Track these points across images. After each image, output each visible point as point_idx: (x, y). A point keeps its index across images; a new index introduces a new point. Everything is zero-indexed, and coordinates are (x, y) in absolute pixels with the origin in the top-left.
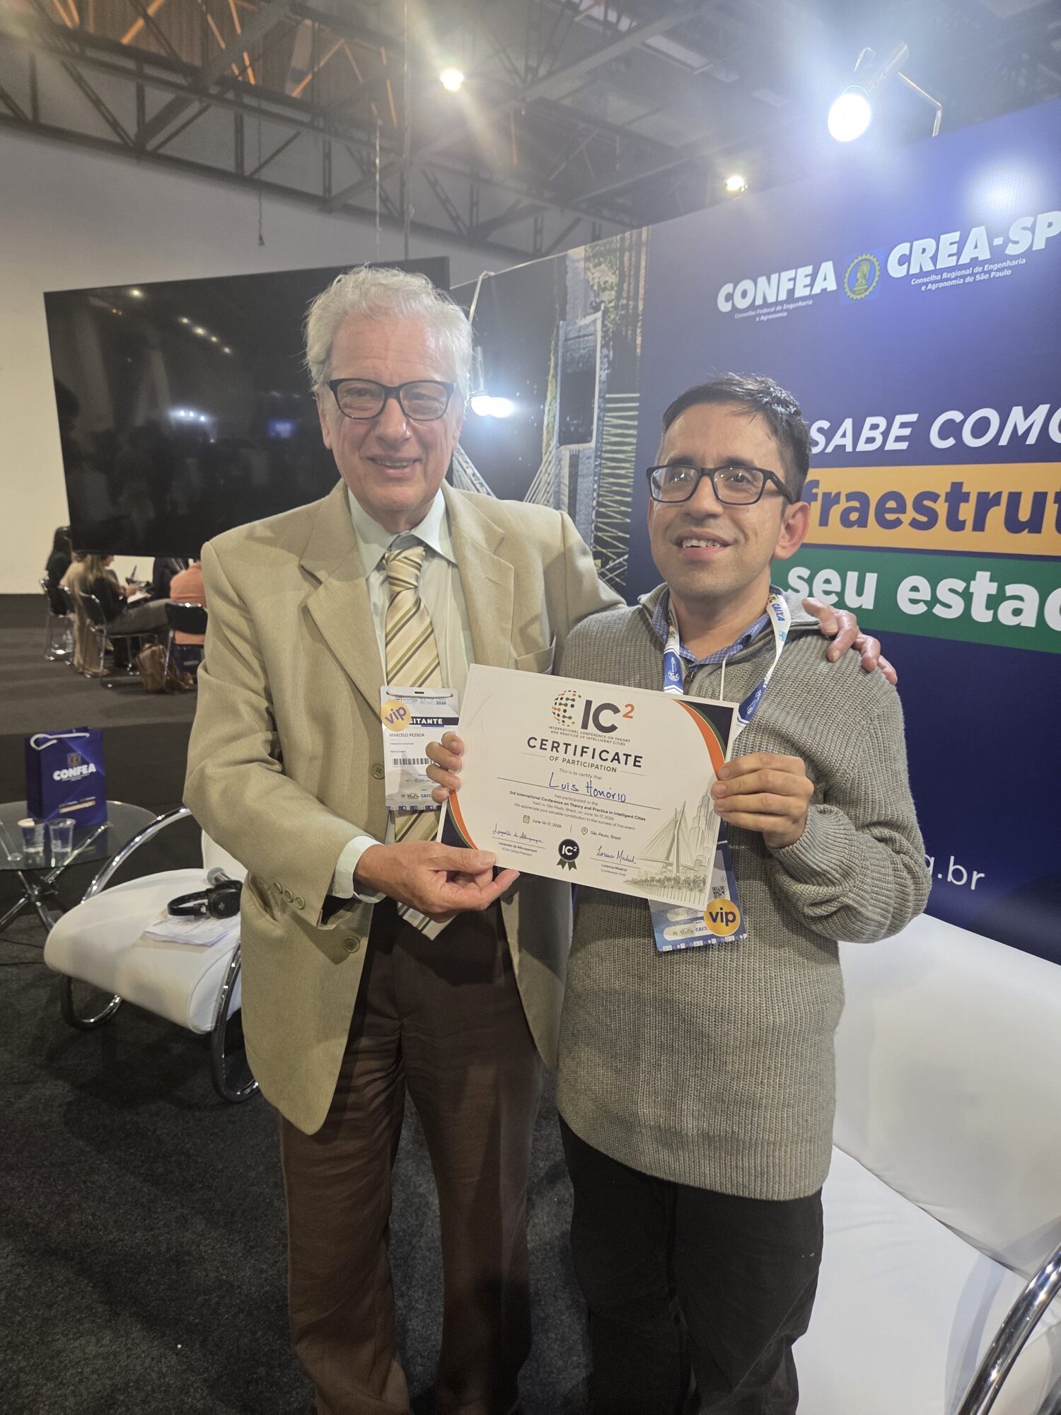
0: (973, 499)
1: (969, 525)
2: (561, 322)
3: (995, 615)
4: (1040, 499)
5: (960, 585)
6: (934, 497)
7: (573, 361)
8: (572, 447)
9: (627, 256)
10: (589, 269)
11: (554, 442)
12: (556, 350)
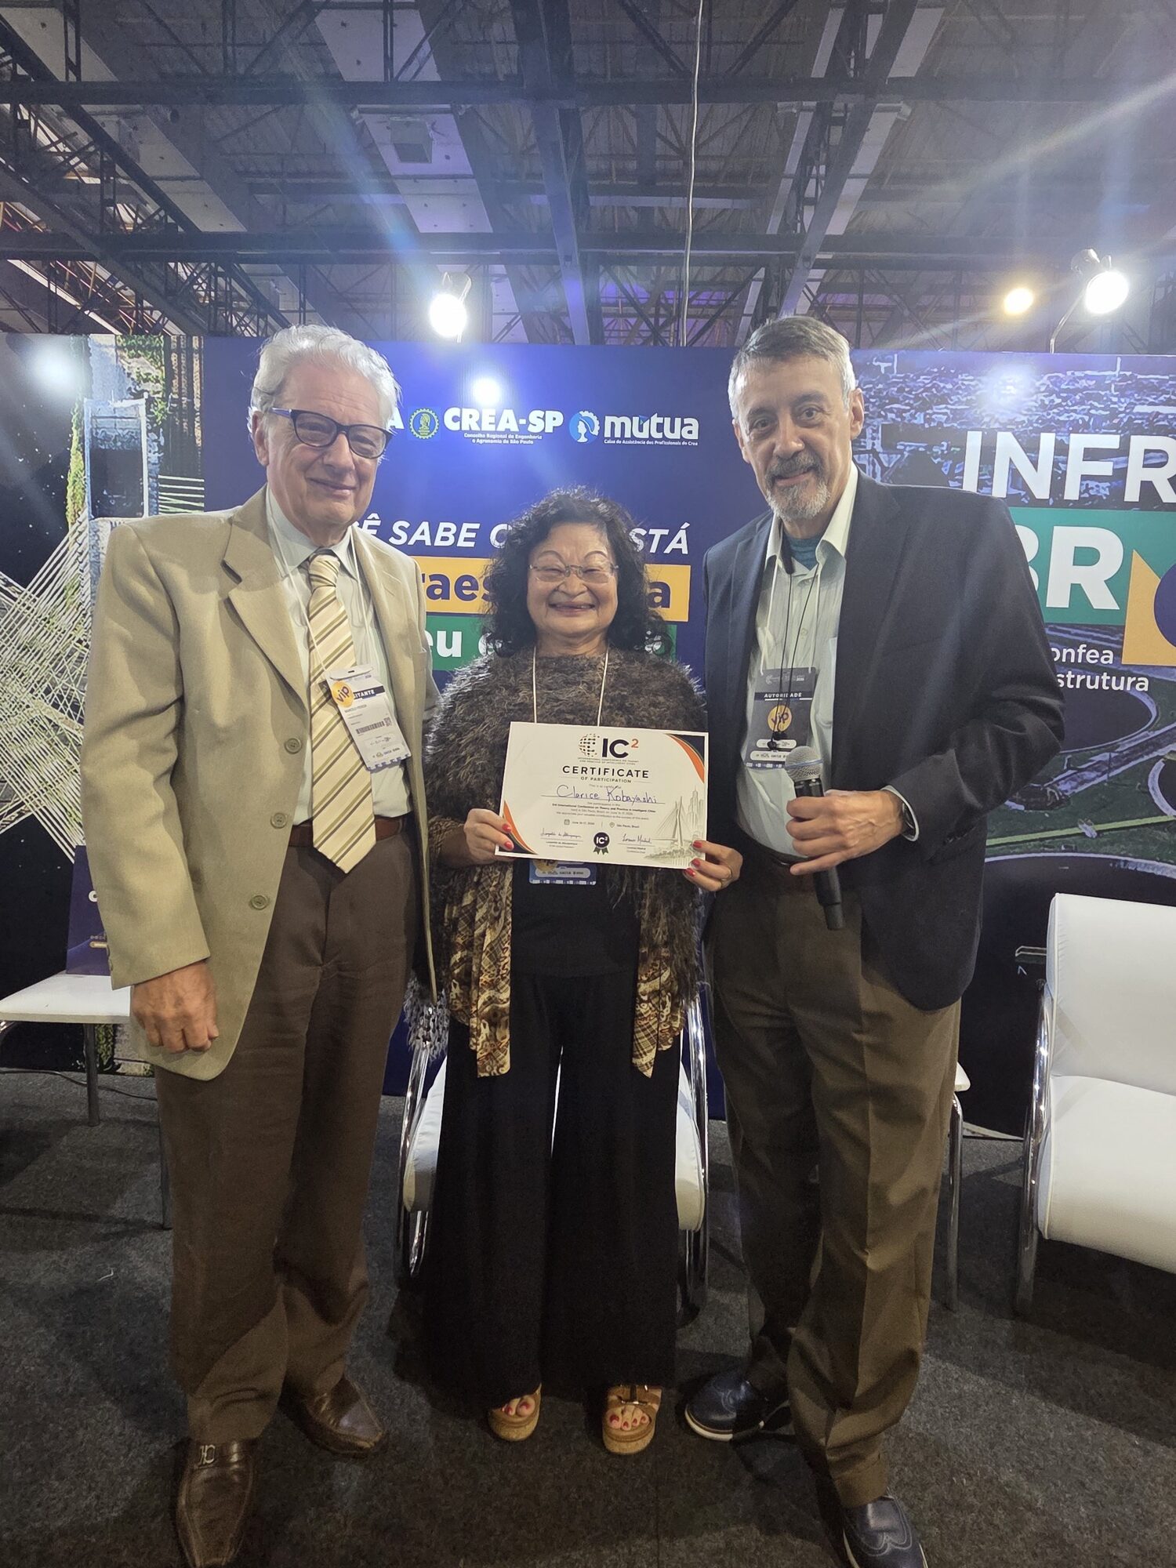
2: (85, 400)
7: (107, 438)
8: (113, 519)
9: (174, 357)
10: (122, 357)
11: (86, 512)
12: (80, 425)
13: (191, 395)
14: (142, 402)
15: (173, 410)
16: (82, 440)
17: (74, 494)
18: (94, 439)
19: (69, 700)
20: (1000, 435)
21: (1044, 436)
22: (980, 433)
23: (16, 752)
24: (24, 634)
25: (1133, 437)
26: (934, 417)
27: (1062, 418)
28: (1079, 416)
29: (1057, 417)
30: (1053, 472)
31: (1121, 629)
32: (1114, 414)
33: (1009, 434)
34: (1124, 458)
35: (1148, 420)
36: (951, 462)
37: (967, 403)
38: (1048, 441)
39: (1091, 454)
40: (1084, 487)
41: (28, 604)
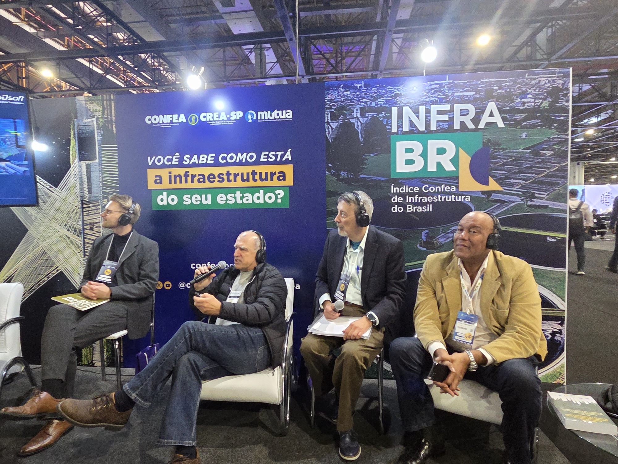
0: (233, 174)
1: (233, 181)
2: (75, 120)
3: (243, 202)
4: (248, 174)
5: (233, 195)
6: (223, 174)
7: (83, 133)
8: (86, 162)
9: (105, 102)
10: (87, 104)
11: (77, 160)
12: (74, 129)
13: (111, 115)
14: (94, 119)
15: (105, 121)
16: (74, 134)
17: (72, 154)
18: (78, 133)
19: (73, 228)
20: (404, 108)
21: (421, 107)
22: (396, 108)
23: (55, 248)
24: (57, 205)
25: (455, 105)
26: (379, 103)
27: (427, 100)
28: (434, 99)
29: (425, 100)
30: (426, 120)
31: (457, 178)
32: (447, 96)
33: (408, 107)
34: (452, 113)
35: (460, 98)
36: (386, 119)
37: (391, 97)
38: (422, 109)
39: (439, 113)
40: (438, 125)
41: (58, 194)
